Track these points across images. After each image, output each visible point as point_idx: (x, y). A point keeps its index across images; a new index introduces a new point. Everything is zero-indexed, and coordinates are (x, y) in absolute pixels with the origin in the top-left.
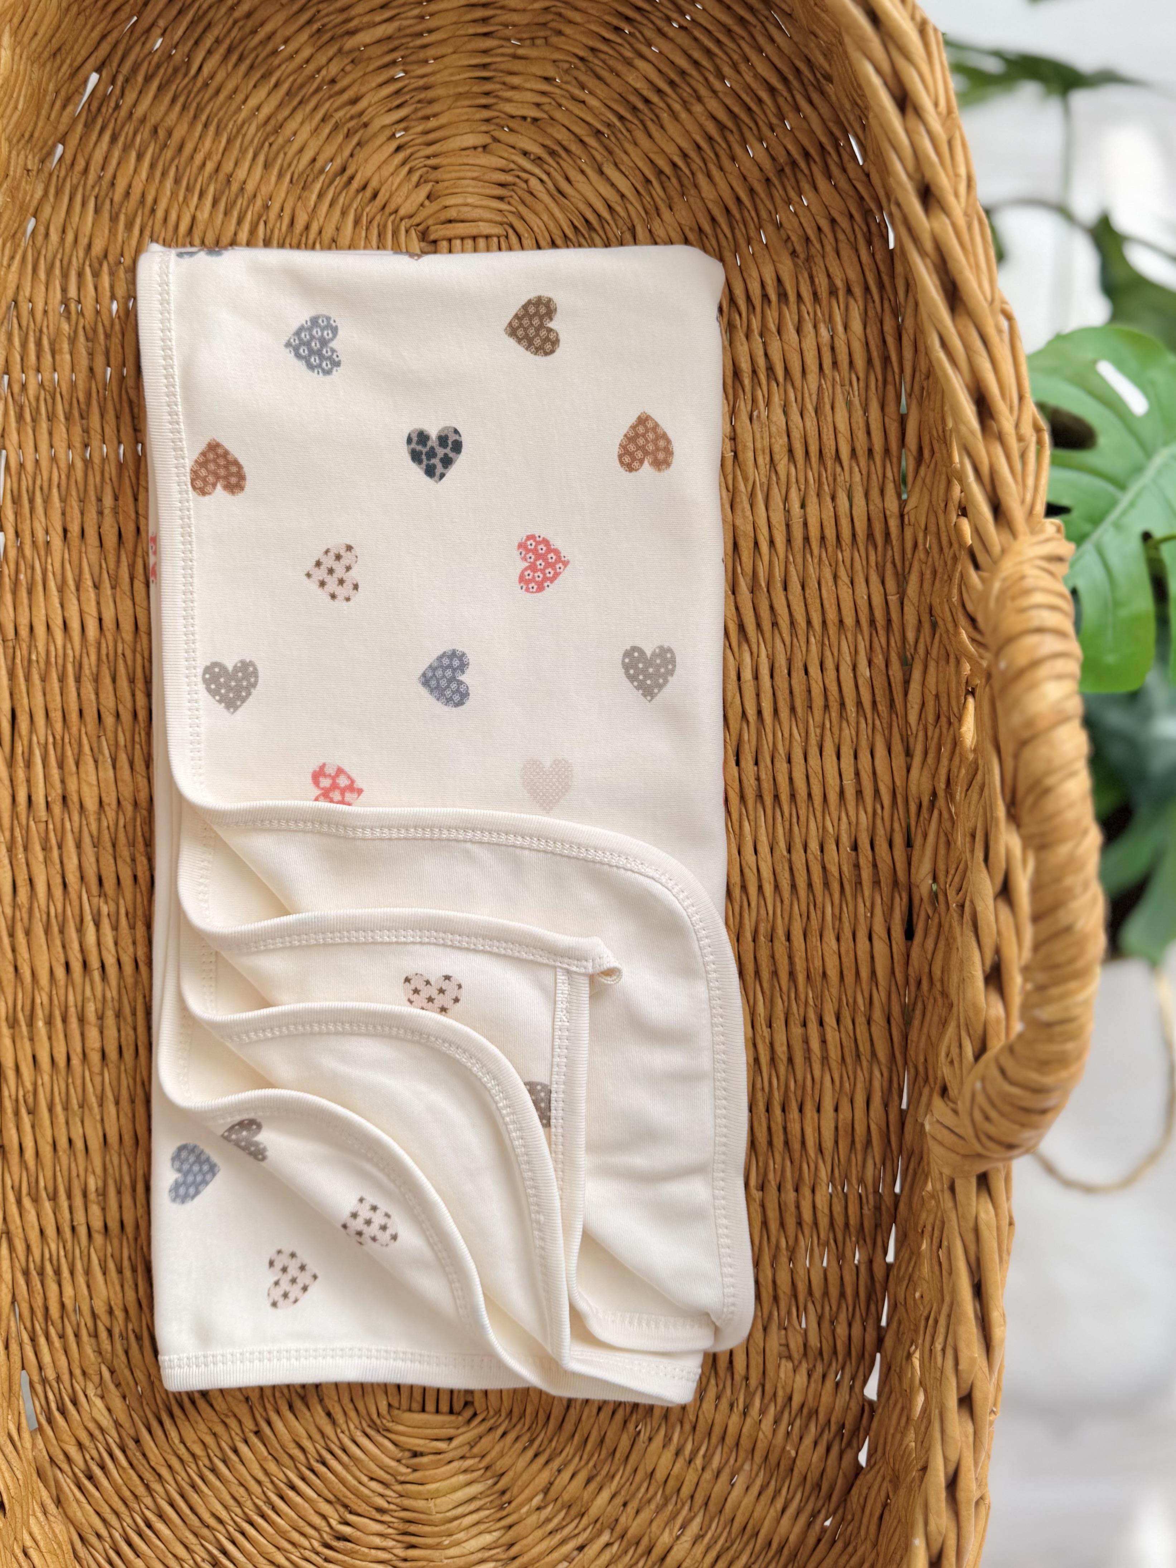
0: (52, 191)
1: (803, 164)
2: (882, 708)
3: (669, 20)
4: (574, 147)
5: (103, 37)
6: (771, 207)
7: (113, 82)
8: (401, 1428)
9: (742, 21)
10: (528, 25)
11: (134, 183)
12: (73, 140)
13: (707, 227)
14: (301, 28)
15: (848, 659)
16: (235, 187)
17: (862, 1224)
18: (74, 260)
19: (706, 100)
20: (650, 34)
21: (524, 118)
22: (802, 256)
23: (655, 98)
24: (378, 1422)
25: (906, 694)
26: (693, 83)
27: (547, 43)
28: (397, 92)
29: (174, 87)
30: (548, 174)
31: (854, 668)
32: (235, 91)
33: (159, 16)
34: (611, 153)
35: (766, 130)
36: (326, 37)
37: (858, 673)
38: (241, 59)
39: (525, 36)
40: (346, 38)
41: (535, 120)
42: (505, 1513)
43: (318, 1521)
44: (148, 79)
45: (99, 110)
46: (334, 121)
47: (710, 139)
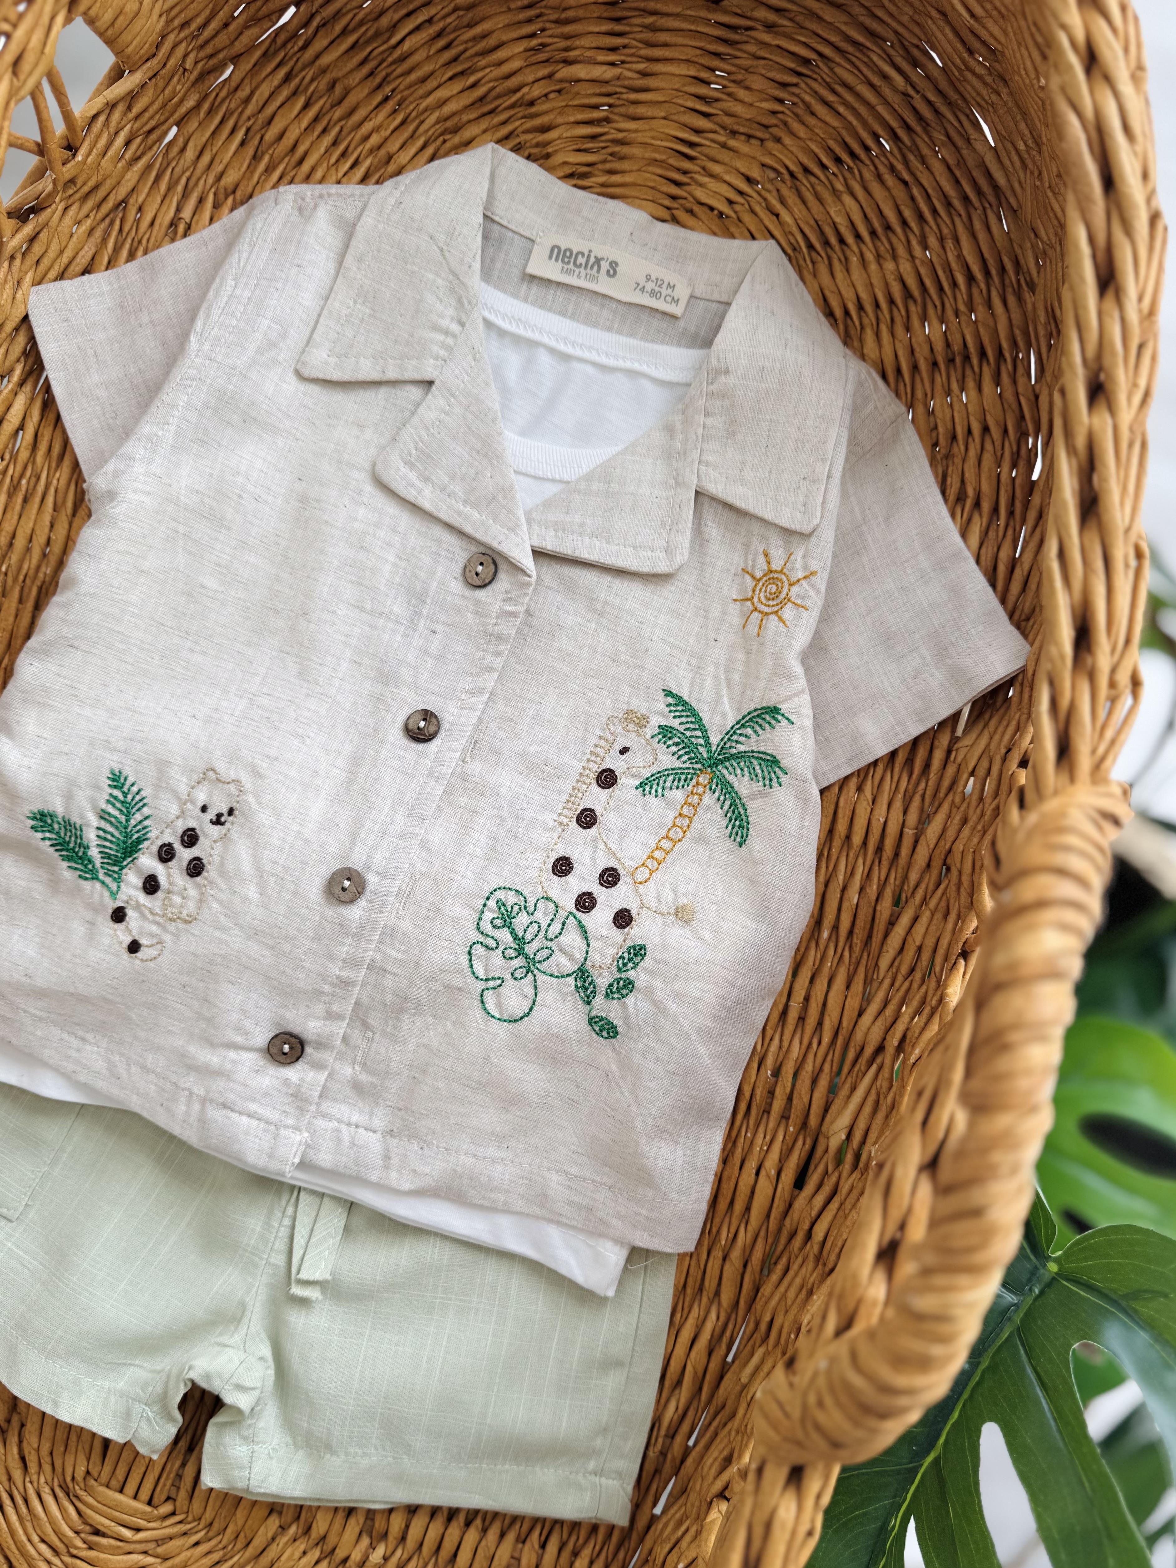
0: (204, 108)
1: (975, 361)
2: (857, 941)
6: (928, 391)
7: (308, 23)
8: (90, 1500)
9: (965, 197)
10: (749, 120)
11: (291, 129)
12: (247, 65)
14: (519, 38)
15: (841, 878)
18: (202, 182)
19: (901, 261)
20: (868, 176)
22: (943, 452)
23: (850, 239)
25: (886, 935)
26: (894, 240)
27: (761, 146)
28: (594, 137)
29: (369, 50)
31: (844, 889)
32: (428, 77)
35: (949, 313)
36: (542, 56)
37: (846, 896)
38: (447, 47)
39: (742, 130)
40: (561, 65)
44: (346, 32)
45: (284, 45)
46: (517, 141)
47: (891, 302)
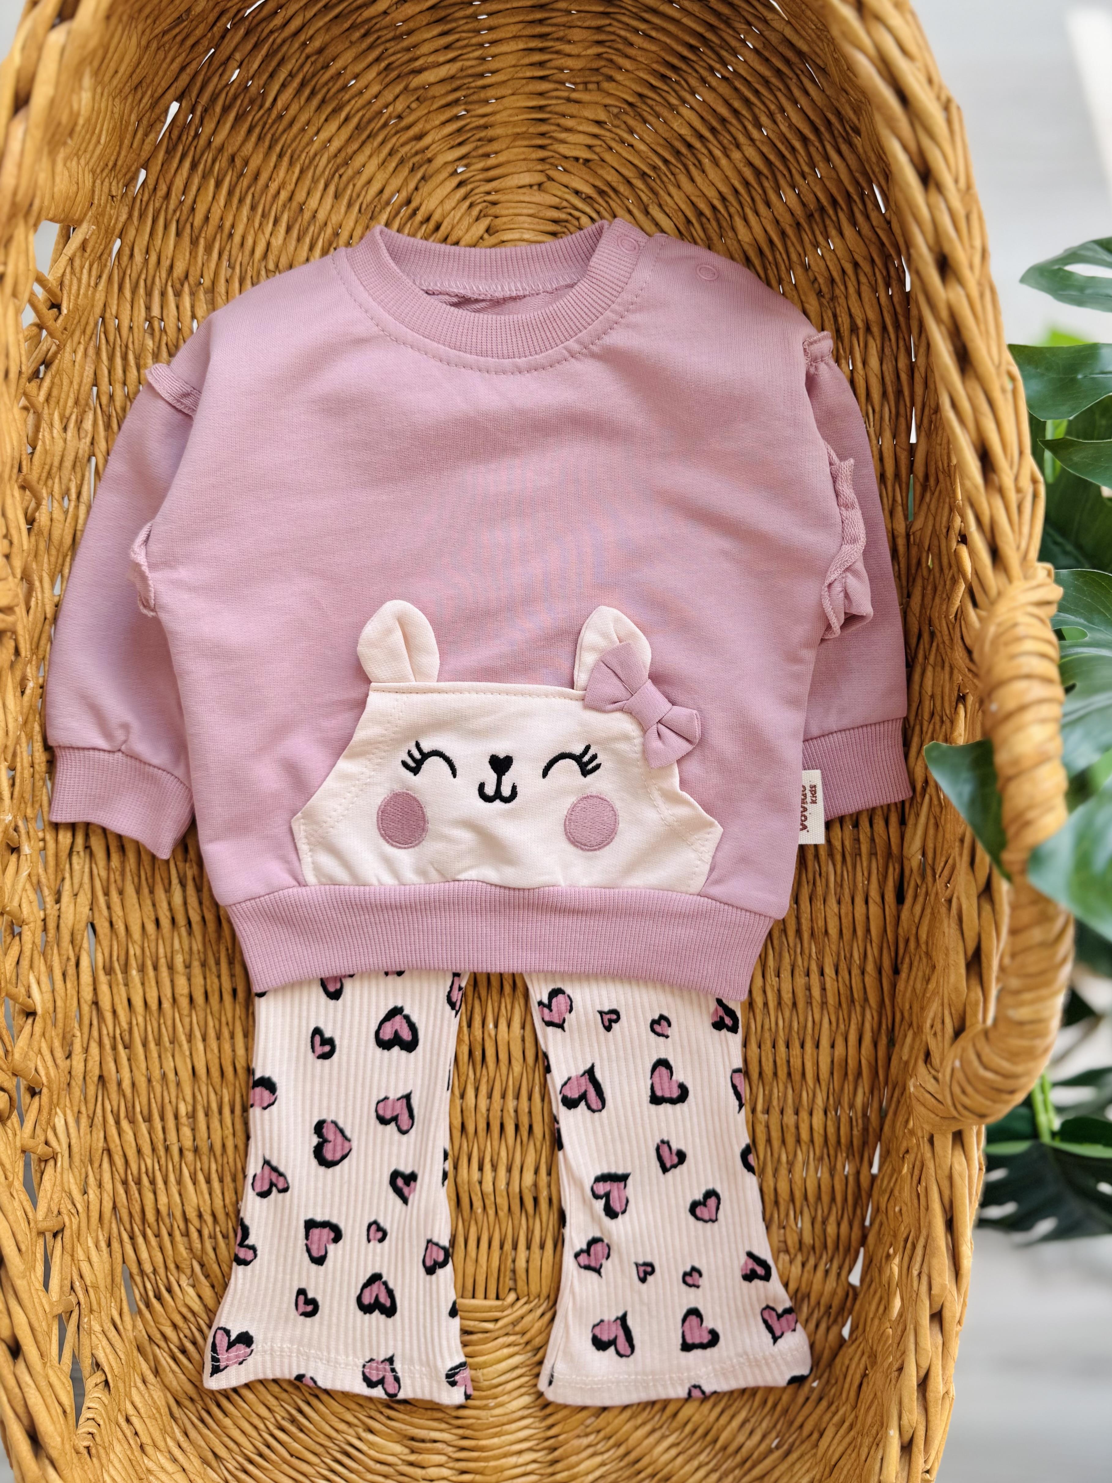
0: (136, 214)
1: (831, 212)
3: (712, 70)
4: (622, 188)
5: (183, 69)
6: (800, 250)
7: (193, 111)
9: (778, 72)
10: (582, 69)
11: (213, 210)
12: (156, 166)
14: (370, 65)
16: (307, 215)
17: (851, 1141)
18: (157, 280)
19: (745, 148)
20: (694, 82)
21: (577, 159)
22: (828, 296)
23: (698, 145)
26: (733, 130)
27: (599, 89)
28: (459, 130)
29: (250, 118)
30: (598, 213)
32: (309, 123)
33: (235, 49)
34: (656, 194)
35: (797, 177)
36: (393, 74)
38: (313, 93)
39: (578, 80)
40: (412, 77)
41: (587, 161)
44: (226, 110)
45: (179, 138)
46: (399, 155)
47: (747, 184)
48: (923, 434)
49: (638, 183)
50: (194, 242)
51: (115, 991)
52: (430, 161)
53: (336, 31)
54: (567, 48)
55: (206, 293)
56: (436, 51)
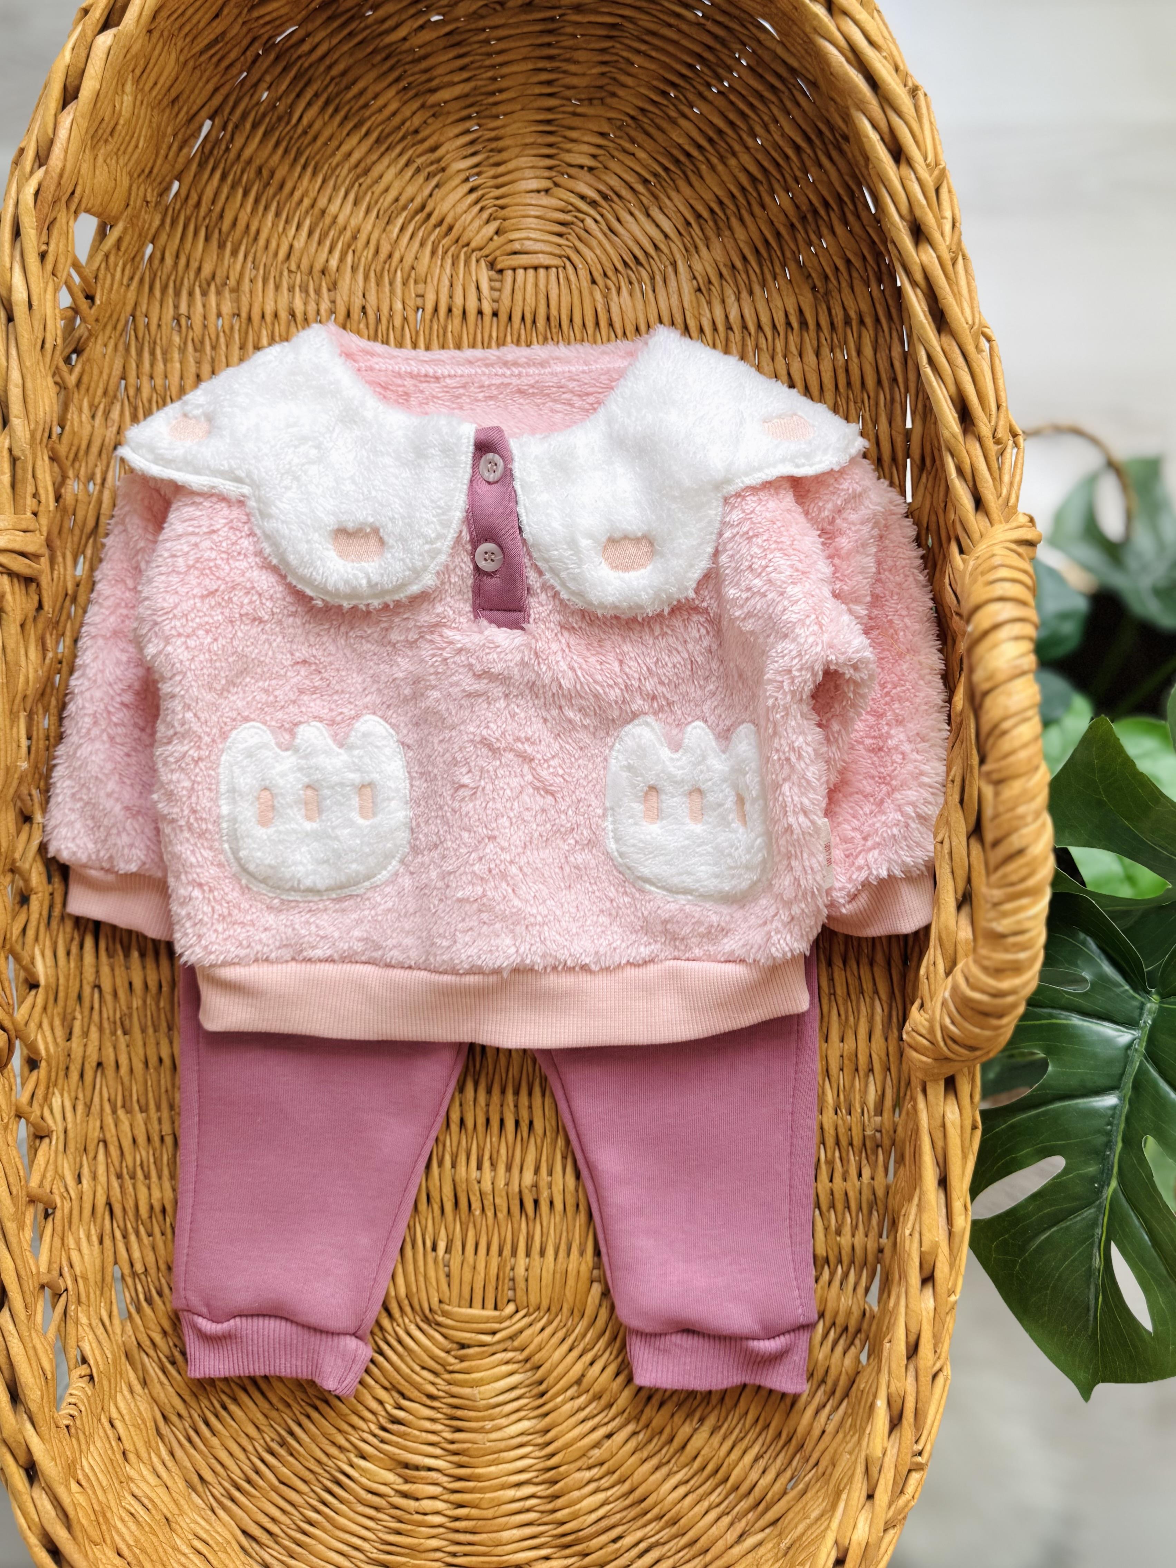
0: (168, 221)
1: (823, 214)
3: (709, 86)
4: (625, 192)
5: (216, 90)
6: (794, 248)
7: (224, 128)
8: (449, 1322)
9: (772, 88)
10: (586, 87)
11: (240, 216)
12: (188, 178)
13: (739, 264)
14: (390, 85)
16: (328, 220)
17: (864, 1145)
18: (186, 281)
19: (740, 155)
20: (691, 97)
21: (581, 167)
22: (822, 291)
23: (695, 153)
24: (430, 1316)
26: (729, 140)
27: (603, 103)
28: (472, 142)
29: (277, 134)
30: (602, 216)
32: (330, 139)
33: (266, 72)
34: (656, 198)
35: (790, 181)
36: (411, 93)
38: (336, 110)
39: (583, 96)
40: (428, 95)
41: (591, 169)
42: (541, 1401)
43: (374, 1405)
44: (255, 127)
45: (211, 152)
46: (415, 166)
47: (743, 189)
48: (918, 417)
49: (640, 188)
50: (222, 246)
51: (117, 972)
52: (443, 170)
53: (360, 55)
54: (573, 68)
55: (232, 291)
56: (452, 72)
